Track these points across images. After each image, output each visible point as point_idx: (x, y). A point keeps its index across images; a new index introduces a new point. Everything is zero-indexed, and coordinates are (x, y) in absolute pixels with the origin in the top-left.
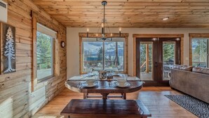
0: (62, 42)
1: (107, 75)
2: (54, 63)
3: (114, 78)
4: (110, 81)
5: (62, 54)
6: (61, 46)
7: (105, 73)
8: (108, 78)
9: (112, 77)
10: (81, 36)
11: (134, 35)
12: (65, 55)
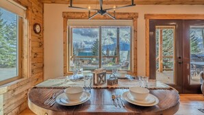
0: (35, 25)
1: (108, 76)
2: (21, 56)
3: (120, 84)
4: (112, 90)
5: (37, 44)
6: (35, 31)
7: (104, 74)
8: (110, 83)
9: (116, 82)
10: (66, 17)
11: (146, 16)
12: (41, 45)
